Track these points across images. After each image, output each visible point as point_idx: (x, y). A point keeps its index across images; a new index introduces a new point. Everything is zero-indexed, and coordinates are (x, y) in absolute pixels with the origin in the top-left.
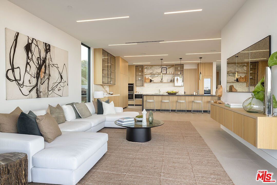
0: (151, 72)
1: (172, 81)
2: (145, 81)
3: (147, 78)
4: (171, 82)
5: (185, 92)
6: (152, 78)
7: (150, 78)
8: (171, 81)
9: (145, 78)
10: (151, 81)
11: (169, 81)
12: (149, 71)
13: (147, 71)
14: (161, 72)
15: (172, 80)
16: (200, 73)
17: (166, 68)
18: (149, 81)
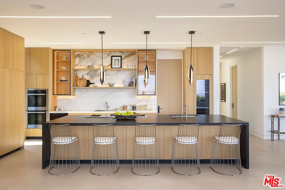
0: (89, 64)
1: (133, 84)
2: (76, 84)
3: (80, 77)
4: (129, 85)
5: (159, 107)
6: (92, 78)
7: (87, 78)
8: (131, 84)
9: (77, 77)
10: (88, 83)
11: (127, 84)
12: (84, 62)
13: (80, 62)
14: (109, 66)
15: (133, 82)
16: (191, 67)
17: (121, 56)
18: (83, 83)
